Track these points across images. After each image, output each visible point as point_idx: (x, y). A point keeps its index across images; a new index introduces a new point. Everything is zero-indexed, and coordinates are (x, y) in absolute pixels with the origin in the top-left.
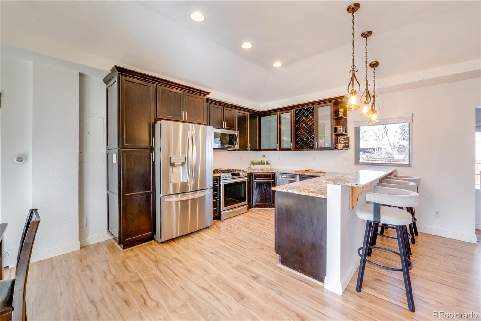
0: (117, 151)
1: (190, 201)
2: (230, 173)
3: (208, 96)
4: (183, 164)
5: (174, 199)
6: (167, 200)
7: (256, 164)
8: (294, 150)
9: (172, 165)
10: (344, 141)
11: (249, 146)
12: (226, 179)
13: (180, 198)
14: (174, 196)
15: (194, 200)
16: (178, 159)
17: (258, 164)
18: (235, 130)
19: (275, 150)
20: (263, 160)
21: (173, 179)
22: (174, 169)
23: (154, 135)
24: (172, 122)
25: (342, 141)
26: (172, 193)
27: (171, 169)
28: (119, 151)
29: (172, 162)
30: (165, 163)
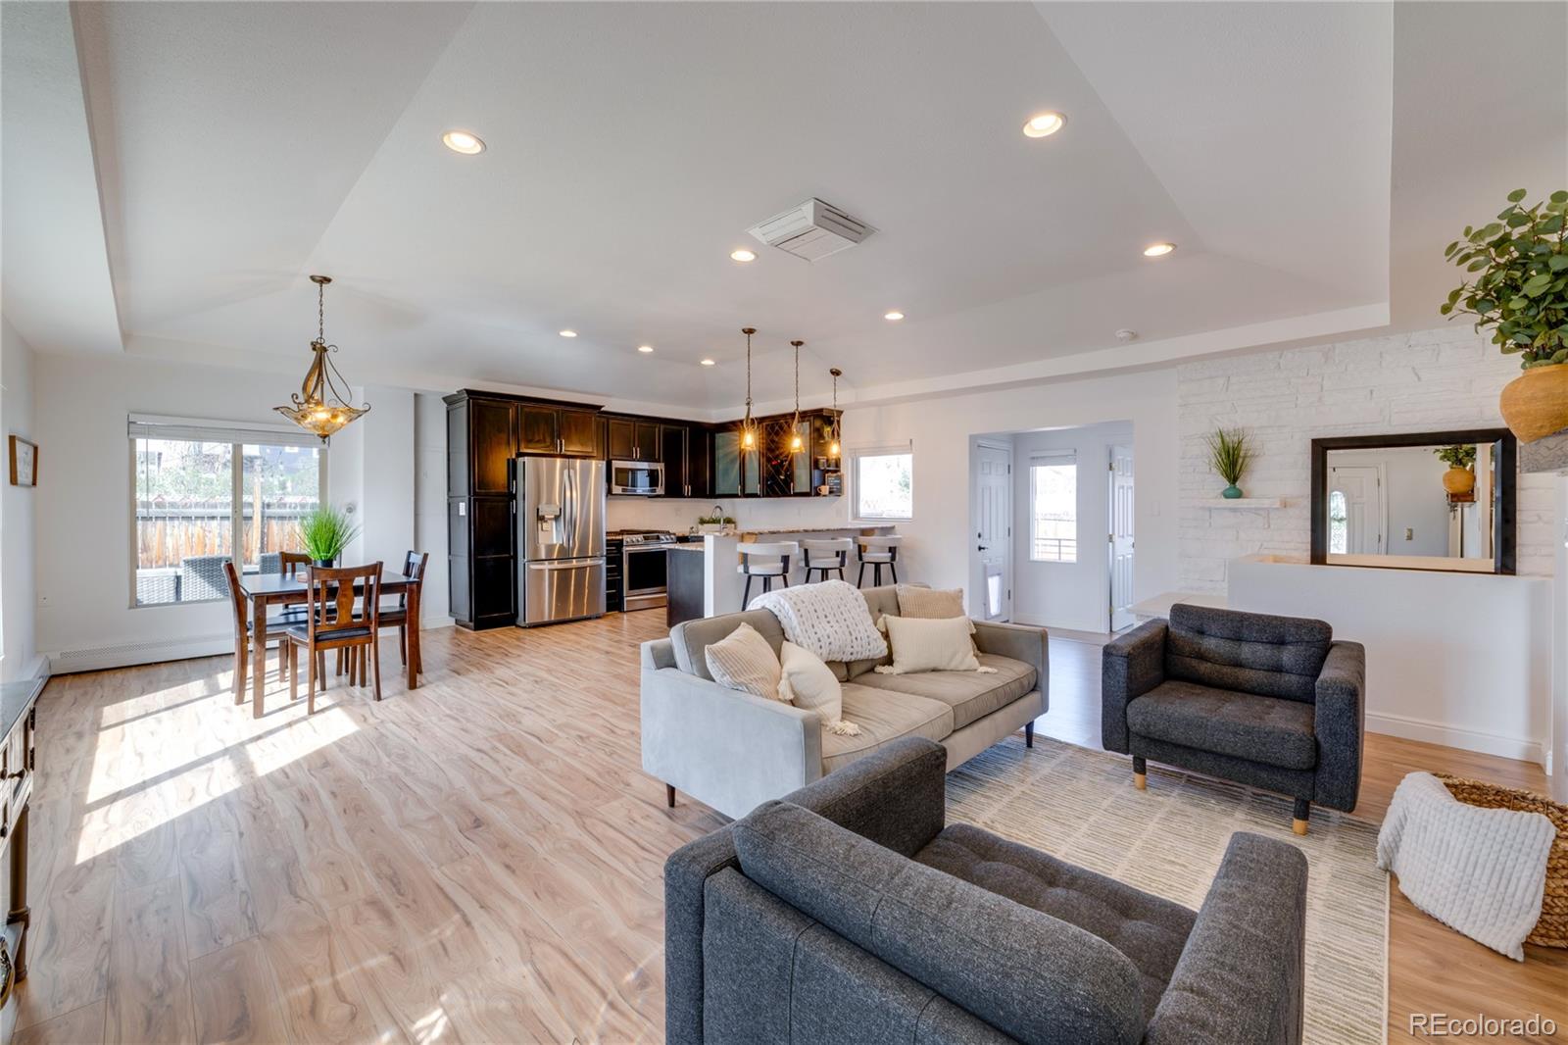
0: (467, 499)
1: (574, 571)
2: (641, 536)
3: (603, 409)
4: (557, 518)
5: (546, 566)
6: (534, 567)
7: (708, 522)
8: (763, 497)
9: (541, 519)
11: (687, 489)
12: (633, 545)
13: (556, 565)
14: (546, 562)
15: (581, 570)
16: (548, 511)
17: (712, 523)
18: (658, 461)
19: (735, 496)
20: (717, 514)
21: (543, 540)
22: (544, 524)
23: (515, 478)
24: (544, 459)
26: (543, 557)
27: (540, 525)
28: (470, 499)
29: (540, 514)
30: (530, 517)
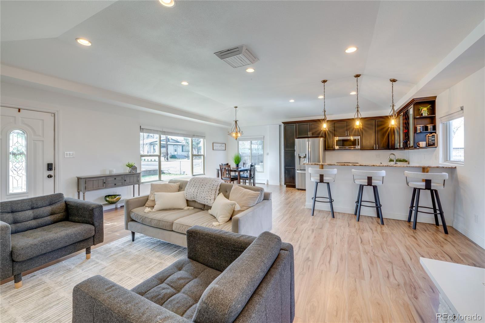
10: (432, 139)
11: (376, 146)
16: (302, 155)
25: (430, 139)
29: (299, 156)
